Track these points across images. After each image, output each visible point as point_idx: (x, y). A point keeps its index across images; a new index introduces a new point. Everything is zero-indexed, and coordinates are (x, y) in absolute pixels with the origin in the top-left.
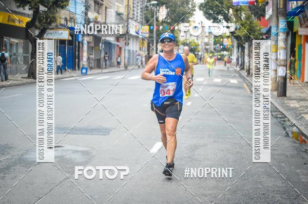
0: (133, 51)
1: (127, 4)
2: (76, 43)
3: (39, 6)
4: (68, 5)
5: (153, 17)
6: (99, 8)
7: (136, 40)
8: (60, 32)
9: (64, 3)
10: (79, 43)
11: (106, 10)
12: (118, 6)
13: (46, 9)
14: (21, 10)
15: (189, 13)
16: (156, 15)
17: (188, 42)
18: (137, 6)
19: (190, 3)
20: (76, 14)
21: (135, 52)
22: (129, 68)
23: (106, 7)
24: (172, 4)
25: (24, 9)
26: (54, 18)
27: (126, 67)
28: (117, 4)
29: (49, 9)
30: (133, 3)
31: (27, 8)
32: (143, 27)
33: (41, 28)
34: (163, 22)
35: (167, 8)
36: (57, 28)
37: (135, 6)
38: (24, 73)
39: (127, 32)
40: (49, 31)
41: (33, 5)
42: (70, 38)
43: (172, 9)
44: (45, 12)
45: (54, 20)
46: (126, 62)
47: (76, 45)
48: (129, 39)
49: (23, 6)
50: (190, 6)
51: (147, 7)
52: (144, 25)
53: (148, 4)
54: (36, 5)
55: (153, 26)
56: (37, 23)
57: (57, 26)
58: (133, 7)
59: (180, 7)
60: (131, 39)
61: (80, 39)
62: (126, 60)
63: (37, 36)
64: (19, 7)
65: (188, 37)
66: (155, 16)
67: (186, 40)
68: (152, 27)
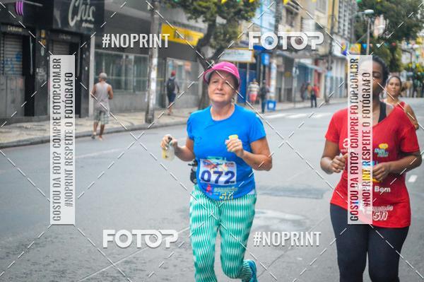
0: (337, 78)
1: (331, 13)
2: (260, 66)
3: (215, 17)
4: (254, 15)
5: (365, 31)
6: (293, 18)
7: (342, 63)
8: (241, 51)
9: (249, 14)
10: (264, 66)
11: (302, 21)
12: (318, 16)
13: (224, 21)
14: (192, 22)
15: (417, 26)
16: (370, 28)
17: (414, 66)
18: (345, 16)
19: (419, 12)
20: (261, 27)
21: (339, 79)
22: (331, 102)
23: (302, 18)
24: (392, 13)
25: (197, 22)
26: (235, 33)
27: (327, 101)
28: (317, 13)
29: (229, 21)
30: (339, 12)
31: (200, 19)
32: (352, 45)
33: (218, 47)
34: (380, 38)
35: (385, 19)
36: (237, 46)
37: (341, 15)
38: (192, 107)
39: (331, 53)
40: (226, 51)
41: (208, 16)
42: (254, 61)
43: (393, 19)
44: (223, 25)
45: (234, 35)
46: (327, 94)
47: (260, 70)
48: (332, 62)
49: (196, 18)
50: (419, 16)
51: (358, 17)
52: (354, 43)
53: (360, 13)
54: (212, 16)
55: (366, 43)
56: (212, 40)
57: (236, 44)
58: (339, 17)
59: (404, 16)
60: (335, 62)
61: (266, 62)
62: (328, 91)
63: (212, 58)
64: (189, 18)
65: (413, 59)
66: (369, 31)
67: (411, 63)
68: (365, 45)
